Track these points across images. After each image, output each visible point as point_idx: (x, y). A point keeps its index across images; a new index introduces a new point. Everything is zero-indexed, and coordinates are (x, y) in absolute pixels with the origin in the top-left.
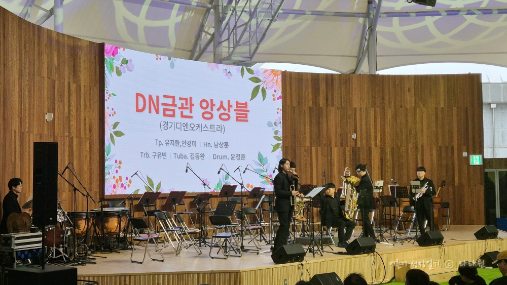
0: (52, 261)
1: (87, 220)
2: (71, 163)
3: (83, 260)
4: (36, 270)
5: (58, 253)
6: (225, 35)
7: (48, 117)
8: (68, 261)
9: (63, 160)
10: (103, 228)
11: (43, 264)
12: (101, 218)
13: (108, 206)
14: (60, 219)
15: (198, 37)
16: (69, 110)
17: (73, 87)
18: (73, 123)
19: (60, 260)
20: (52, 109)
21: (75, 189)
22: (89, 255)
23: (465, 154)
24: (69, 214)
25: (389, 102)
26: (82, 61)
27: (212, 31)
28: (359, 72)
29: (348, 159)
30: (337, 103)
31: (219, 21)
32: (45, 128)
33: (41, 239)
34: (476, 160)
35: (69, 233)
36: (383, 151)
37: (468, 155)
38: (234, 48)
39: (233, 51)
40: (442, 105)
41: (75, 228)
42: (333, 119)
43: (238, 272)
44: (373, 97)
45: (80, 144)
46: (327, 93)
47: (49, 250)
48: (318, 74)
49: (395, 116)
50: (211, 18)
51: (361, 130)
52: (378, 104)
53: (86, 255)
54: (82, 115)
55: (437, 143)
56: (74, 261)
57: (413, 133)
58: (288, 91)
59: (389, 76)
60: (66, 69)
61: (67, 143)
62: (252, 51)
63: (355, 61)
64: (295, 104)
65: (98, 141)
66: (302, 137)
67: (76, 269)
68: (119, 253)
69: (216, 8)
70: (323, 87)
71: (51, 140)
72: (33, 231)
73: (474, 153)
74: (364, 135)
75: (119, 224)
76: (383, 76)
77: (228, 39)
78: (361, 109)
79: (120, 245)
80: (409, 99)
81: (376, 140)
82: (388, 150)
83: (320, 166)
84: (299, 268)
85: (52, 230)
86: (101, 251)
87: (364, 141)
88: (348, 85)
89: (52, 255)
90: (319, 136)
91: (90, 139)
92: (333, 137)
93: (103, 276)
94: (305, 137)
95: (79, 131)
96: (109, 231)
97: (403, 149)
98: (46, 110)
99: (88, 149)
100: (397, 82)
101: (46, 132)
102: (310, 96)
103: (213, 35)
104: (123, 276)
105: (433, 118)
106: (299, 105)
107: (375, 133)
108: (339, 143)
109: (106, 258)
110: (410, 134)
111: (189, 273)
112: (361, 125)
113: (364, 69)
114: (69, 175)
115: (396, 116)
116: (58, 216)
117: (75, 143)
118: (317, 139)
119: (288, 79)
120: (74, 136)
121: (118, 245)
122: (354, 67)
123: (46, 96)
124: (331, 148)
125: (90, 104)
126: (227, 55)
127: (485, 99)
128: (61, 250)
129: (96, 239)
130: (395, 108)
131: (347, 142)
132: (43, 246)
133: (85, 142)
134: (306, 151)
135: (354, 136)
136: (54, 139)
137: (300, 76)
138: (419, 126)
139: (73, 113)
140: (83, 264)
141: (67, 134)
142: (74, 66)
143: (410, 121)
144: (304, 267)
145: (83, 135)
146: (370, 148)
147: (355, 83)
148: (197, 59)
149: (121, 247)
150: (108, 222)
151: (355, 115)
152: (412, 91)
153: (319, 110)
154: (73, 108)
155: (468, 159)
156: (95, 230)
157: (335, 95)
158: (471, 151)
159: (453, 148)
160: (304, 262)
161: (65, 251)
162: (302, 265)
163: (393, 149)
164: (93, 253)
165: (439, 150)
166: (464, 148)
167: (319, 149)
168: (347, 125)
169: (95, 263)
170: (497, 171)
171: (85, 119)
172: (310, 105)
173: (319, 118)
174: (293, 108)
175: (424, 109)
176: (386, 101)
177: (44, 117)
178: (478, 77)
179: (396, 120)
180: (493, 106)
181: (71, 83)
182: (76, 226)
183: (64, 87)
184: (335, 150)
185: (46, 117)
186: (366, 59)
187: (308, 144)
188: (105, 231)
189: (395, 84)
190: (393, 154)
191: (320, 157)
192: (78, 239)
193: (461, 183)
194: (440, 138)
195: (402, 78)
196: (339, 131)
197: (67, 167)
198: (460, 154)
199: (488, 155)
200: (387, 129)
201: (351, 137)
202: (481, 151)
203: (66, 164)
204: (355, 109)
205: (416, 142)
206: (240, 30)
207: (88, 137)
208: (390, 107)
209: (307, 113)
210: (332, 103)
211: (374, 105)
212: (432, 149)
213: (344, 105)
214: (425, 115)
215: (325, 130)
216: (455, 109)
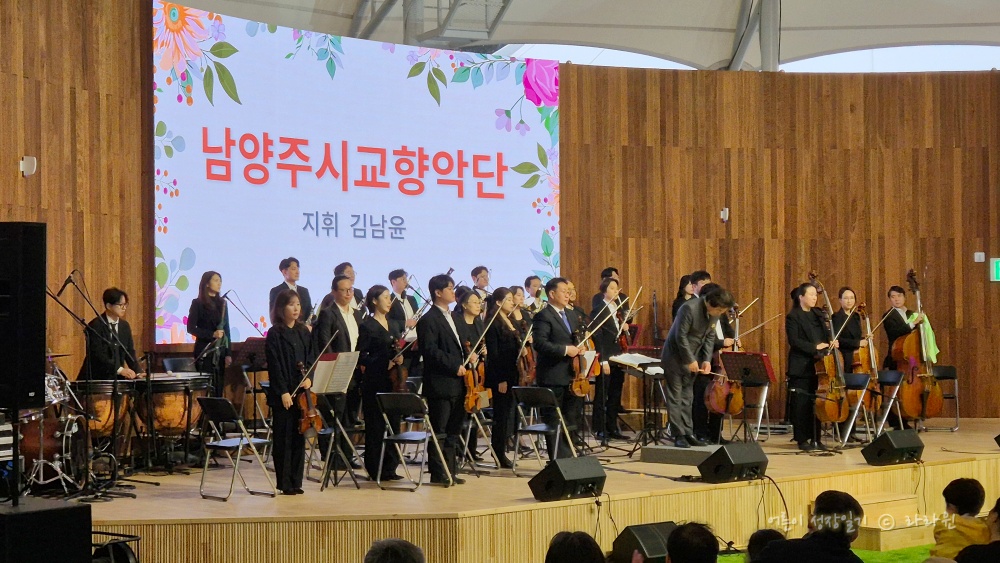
0: (37, 490)
1: (115, 399)
2: (78, 270)
3: (105, 487)
4: (1, 508)
5: (49, 472)
7: (27, 166)
8: (73, 491)
9: (57, 263)
10: (149, 419)
11: (15, 497)
12: (147, 395)
13: (162, 368)
14: (53, 396)
16: (74, 151)
17: (83, 97)
18: (83, 180)
19: (54, 490)
20: (34, 149)
22: (120, 478)
23: (979, 257)
24: (73, 386)
25: (807, 136)
26: (102, 38)
28: (739, 66)
29: (710, 265)
30: (685, 138)
32: (20, 192)
33: (9, 440)
35: (75, 429)
36: (790, 245)
37: (987, 258)
38: (451, 9)
39: (449, 16)
40: (928, 144)
41: (88, 418)
42: (676, 173)
43: (455, 520)
44: (770, 123)
45: (98, 226)
46: (663, 113)
47: (29, 465)
48: (643, 71)
49: (820, 169)
51: (741, 199)
52: (780, 140)
53: (113, 477)
54: (104, 162)
55: (916, 230)
56: (85, 492)
57: (860, 207)
58: (574, 109)
59: (806, 77)
60: (66, 55)
61: (69, 228)
62: (492, 17)
63: (730, 38)
64: (588, 140)
65: (139, 221)
66: (605, 215)
67: (90, 506)
68: (188, 474)
70: (653, 98)
71: (33, 219)
74: (748, 211)
75: (188, 409)
76: (793, 76)
78: (740, 151)
79: (191, 456)
80: (853, 128)
81: (774, 222)
82: (803, 247)
84: (592, 511)
85: (37, 421)
86: (147, 470)
87: (748, 227)
88: (712, 98)
89: (37, 477)
90: (643, 214)
91: (122, 218)
92: (676, 216)
93: (151, 525)
94: (612, 217)
95: (96, 198)
96: (164, 424)
97: (838, 244)
98: (20, 151)
99: (117, 241)
100: (826, 89)
101: (21, 202)
102: (624, 121)
104: (196, 524)
105: (908, 172)
106: (598, 141)
107: (774, 207)
108: (689, 229)
109: (157, 484)
110: (854, 209)
111: (344, 520)
112: (741, 194)
113: (751, 59)
114: (76, 300)
115: (821, 167)
116: (49, 391)
117: (87, 225)
118: (640, 220)
119: (574, 80)
120: (86, 210)
121: (186, 456)
122: (727, 55)
123: (20, 116)
124: (671, 241)
125: (121, 138)
126: (434, 26)
128: (57, 465)
129: (137, 442)
130: (820, 150)
131: (708, 228)
132: (15, 455)
133: (111, 225)
134: (612, 247)
135: (724, 214)
136: (39, 216)
137: (601, 74)
138: (874, 192)
139: (83, 157)
140: (106, 496)
141: (69, 205)
142: (84, 50)
143: (854, 179)
144: (602, 508)
145: (104, 208)
146: (761, 241)
147: (728, 90)
148: (366, 36)
149: (193, 461)
150: (162, 404)
151: (728, 166)
152: (860, 111)
153: (646, 151)
154: (83, 147)
155: (985, 267)
156: (134, 423)
157: (682, 118)
158: (993, 248)
159: (951, 241)
160: (601, 499)
161: (66, 469)
162: (598, 503)
163: (813, 243)
164: (129, 473)
165: (921, 246)
166: (978, 242)
167: (644, 242)
168: (708, 186)
169: (134, 497)
171: (110, 172)
172: (624, 142)
173: (644, 173)
174: (585, 148)
175: (888, 153)
176: (799, 136)
177: (17, 164)
179: (822, 178)
181: (78, 90)
182: (90, 412)
183: (61, 97)
184: (681, 246)
185: (22, 166)
186: (755, 36)
187: (618, 232)
188: (156, 424)
189: (819, 94)
190: (813, 256)
191: (645, 260)
192: (95, 444)
193: (968, 323)
194: (923, 218)
195: (836, 81)
196: (690, 202)
197: (69, 280)
198: (968, 256)
200: (802, 199)
201: (717, 215)
203: (68, 273)
204: (728, 151)
205: (867, 229)
207: (117, 211)
208: (807, 147)
209: (618, 160)
210: (676, 137)
211: (771, 143)
212: (901, 246)
213: (702, 141)
214: (888, 168)
215: (658, 205)
216: (958, 152)
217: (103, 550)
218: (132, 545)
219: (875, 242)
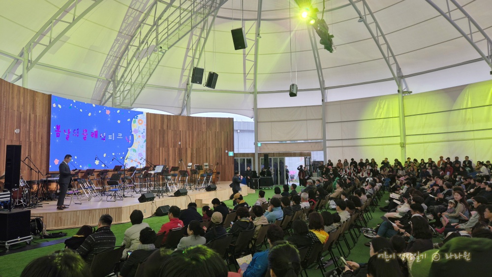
0: (16, 207)
1: (38, 184)
2: (29, 155)
3: (34, 205)
4: (6, 212)
5: (20, 202)
6: (118, 94)
7: (17, 131)
8: (26, 206)
9: (24, 154)
10: (47, 188)
11: (10, 209)
12: (46, 183)
13: (51, 177)
14: (21, 184)
15: (104, 95)
16: (29, 128)
17: (32, 116)
18: (32, 135)
19: (21, 206)
20: (19, 127)
21: (31, 169)
23: (227, 151)
24: (27, 182)
26: (38, 103)
27: (111, 92)
28: (182, 115)
29: (177, 153)
30: (172, 128)
31: (115, 87)
32: (15, 137)
33: (9, 195)
34: (231, 154)
35: (27, 192)
36: (192, 149)
38: (123, 100)
39: (122, 102)
40: (218, 131)
41: (30, 189)
42: (170, 134)
43: (121, 208)
44: (188, 126)
45: (35, 145)
46: (167, 123)
47: (14, 201)
48: (164, 115)
49: (198, 135)
50: (111, 85)
51: (183, 140)
52: (190, 129)
53: (37, 202)
54: (37, 130)
55: (216, 146)
56: (29, 206)
57: (205, 142)
58: (149, 122)
59: (195, 117)
60: (28, 106)
61: (27, 145)
62: (132, 102)
63: (181, 109)
64: (152, 128)
65: (46, 144)
66: (155, 143)
67: (30, 211)
69: (114, 81)
70: (166, 120)
71: (17, 144)
72: (4, 191)
73: (230, 151)
74: (184, 142)
76: (193, 117)
77: (120, 96)
78: (183, 131)
80: (204, 127)
81: (189, 145)
82: (195, 149)
83: (164, 156)
84: (151, 204)
85: (17, 190)
86: (46, 200)
87: (184, 146)
88: (177, 121)
89: (16, 203)
90: (163, 143)
91: (42, 143)
92: (170, 143)
94: (157, 144)
95: (35, 138)
96: (51, 190)
97: (201, 149)
98: (15, 127)
99: (40, 148)
100: (199, 120)
101: (15, 139)
102: (160, 125)
103: (112, 94)
105: (214, 136)
106: (154, 128)
107: (189, 141)
108: (172, 146)
111: (95, 210)
112: (183, 138)
113: (185, 113)
114: (28, 162)
116: (21, 183)
117: (32, 145)
118: (163, 144)
119: (149, 116)
120: (32, 141)
122: (180, 112)
123: (15, 119)
124: (169, 148)
125: (42, 125)
126: (119, 104)
127: (235, 129)
128: (22, 201)
129: (43, 194)
130: (198, 131)
131: (176, 146)
132: (11, 199)
133: (39, 145)
134: (157, 149)
135: (179, 143)
136: (19, 143)
137: (155, 115)
138: (208, 139)
139: (32, 129)
140: (35, 207)
141: (28, 140)
142: (33, 105)
143: (204, 137)
145: (37, 141)
146: (187, 149)
147: (180, 120)
150: (50, 185)
151: (180, 134)
152: (205, 124)
153: (164, 131)
154: (32, 127)
155: (228, 153)
156: (43, 190)
157: (171, 124)
158: (229, 150)
159: (222, 149)
160: (154, 201)
161: (24, 201)
163: (197, 149)
164: (41, 201)
165: (216, 149)
166: (226, 149)
167: (163, 149)
168: (176, 138)
169: (42, 207)
170: (239, 158)
171: (39, 133)
172: (160, 128)
173: (164, 135)
174: (151, 130)
175: (210, 132)
176: (194, 128)
177: (14, 131)
178: (233, 119)
180: (239, 131)
181: (31, 114)
182: (31, 187)
183: (27, 116)
184: (171, 149)
185: (15, 131)
186: (186, 109)
187: (158, 146)
188: (49, 190)
190: (197, 151)
191: (164, 152)
192: (32, 194)
193: (225, 164)
194: (217, 144)
195: (201, 118)
196: (173, 141)
197: (27, 157)
198: (225, 151)
199: (236, 151)
200: (194, 140)
202: (233, 150)
203: (27, 156)
204: (180, 131)
205: (207, 146)
206: (126, 93)
207: (40, 142)
208: (195, 131)
209: (158, 132)
210: (170, 128)
211: (189, 130)
212: (213, 149)
213: (175, 129)
214: (210, 134)
215: (166, 140)
216: (223, 132)
217: (33, 220)
218: (41, 219)
219: (208, 149)
